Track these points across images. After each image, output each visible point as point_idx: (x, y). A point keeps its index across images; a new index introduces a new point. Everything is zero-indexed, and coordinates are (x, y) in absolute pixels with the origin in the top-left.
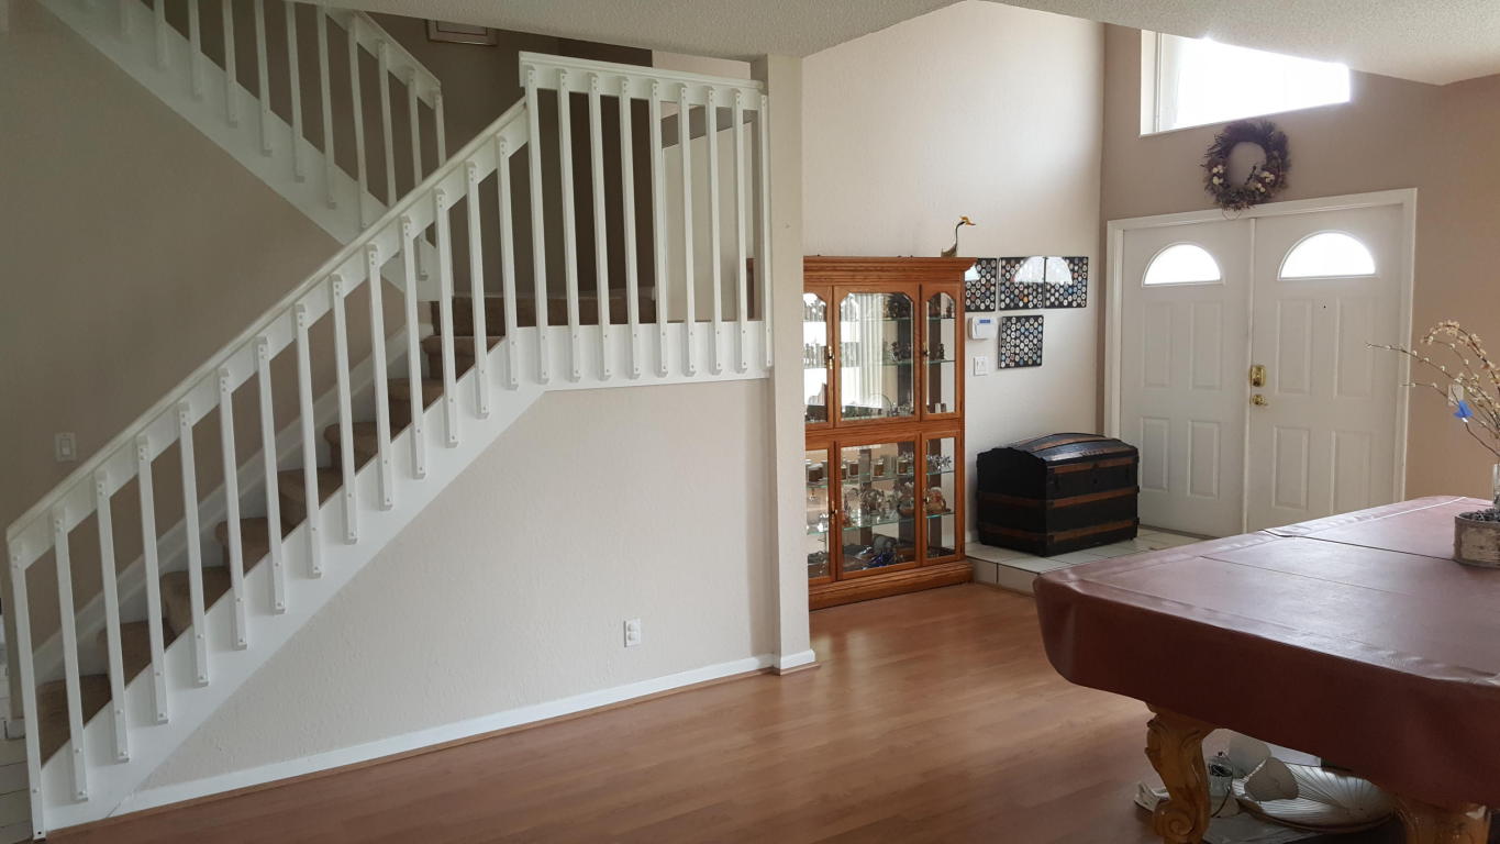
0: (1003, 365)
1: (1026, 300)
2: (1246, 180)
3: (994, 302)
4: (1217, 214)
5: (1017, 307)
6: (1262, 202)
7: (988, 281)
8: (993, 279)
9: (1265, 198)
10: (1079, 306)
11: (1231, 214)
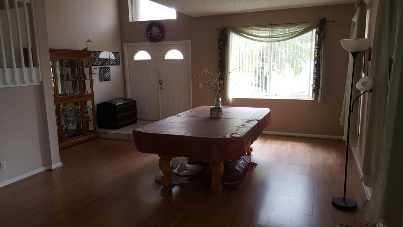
0: (101, 80)
1: (105, 63)
2: (155, 36)
3: (97, 63)
4: (149, 43)
5: (103, 65)
6: (160, 41)
7: (95, 57)
8: (96, 57)
9: (160, 40)
10: (118, 65)
11: (153, 44)
